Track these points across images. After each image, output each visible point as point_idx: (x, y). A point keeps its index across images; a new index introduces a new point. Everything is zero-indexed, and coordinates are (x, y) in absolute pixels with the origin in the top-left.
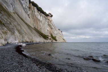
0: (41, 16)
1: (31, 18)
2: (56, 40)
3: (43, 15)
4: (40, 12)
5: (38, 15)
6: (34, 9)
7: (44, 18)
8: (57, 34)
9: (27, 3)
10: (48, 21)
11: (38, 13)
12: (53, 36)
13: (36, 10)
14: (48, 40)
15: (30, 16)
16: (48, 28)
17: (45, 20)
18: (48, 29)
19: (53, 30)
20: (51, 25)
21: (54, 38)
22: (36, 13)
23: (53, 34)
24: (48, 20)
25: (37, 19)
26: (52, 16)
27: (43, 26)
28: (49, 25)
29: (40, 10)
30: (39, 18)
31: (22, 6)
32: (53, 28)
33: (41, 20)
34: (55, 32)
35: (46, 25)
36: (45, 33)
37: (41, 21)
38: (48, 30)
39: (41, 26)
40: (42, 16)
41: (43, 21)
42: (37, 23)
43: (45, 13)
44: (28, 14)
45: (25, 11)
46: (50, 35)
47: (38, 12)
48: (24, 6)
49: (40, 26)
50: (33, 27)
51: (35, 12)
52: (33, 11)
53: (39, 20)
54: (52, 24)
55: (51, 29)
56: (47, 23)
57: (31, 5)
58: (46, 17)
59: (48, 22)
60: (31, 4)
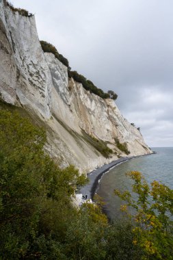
0: (91, 100)
1: (74, 111)
2: (128, 153)
3: (96, 96)
4: (89, 92)
5: (86, 99)
6: (77, 89)
7: (99, 105)
8: (128, 138)
9: (64, 80)
10: (107, 109)
11: (86, 96)
12: (121, 142)
13: (82, 89)
14: (111, 157)
15: (73, 106)
16: (109, 126)
17: (102, 108)
18: (109, 128)
19: (120, 128)
20: (115, 117)
21: (123, 148)
22: (82, 97)
23: (119, 138)
24: (108, 106)
25: (85, 108)
26: (115, 97)
27: (97, 122)
28: (110, 118)
29: (89, 87)
30: (88, 107)
31: (58, 91)
32: (120, 123)
33: (92, 109)
34: (125, 133)
35: (104, 119)
36: (103, 137)
37: (93, 112)
38: (108, 130)
39: (94, 124)
40: (95, 100)
41: (97, 111)
42: (85, 117)
43: (100, 90)
44: (69, 103)
45: (63, 99)
46: (113, 141)
47: (86, 93)
48: (61, 89)
49: (92, 123)
50: (79, 131)
51: (79, 94)
52: (76, 95)
53: (89, 110)
54: (117, 116)
55: (114, 128)
56: (105, 113)
57: (72, 82)
58: (103, 101)
59: (108, 112)
60: (72, 79)
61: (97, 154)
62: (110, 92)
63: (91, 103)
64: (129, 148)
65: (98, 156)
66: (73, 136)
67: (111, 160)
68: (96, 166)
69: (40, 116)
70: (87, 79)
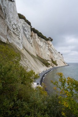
0: (41, 41)
1: (33, 46)
2: (57, 65)
3: (43, 40)
5: (39, 41)
6: (35, 36)
7: (44, 43)
8: (57, 58)
9: (29, 32)
10: (48, 45)
11: (39, 39)
12: (54, 60)
13: (37, 36)
14: (49, 67)
15: (33, 44)
16: (49, 53)
17: (46, 45)
18: (49, 54)
19: (53, 54)
20: (52, 49)
21: (55, 63)
22: (37, 40)
23: (53, 58)
24: (49, 44)
25: (38, 45)
26: (52, 40)
27: (43, 51)
28: (49, 49)
29: (40, 35)
30: (39, 44)
31: (26, 37)
32: (54, 52)
33: (42, 45)
34: (56, 56)
35: (47, 50)
36: (46, 58)
37: (42, 47)
38: (48, 55)
39: (42, 52)
40: (43, 41)
41: (43, 46)
42: (38, 49)
43: (45, 37)
44: (31, 43)
45: (28, 41)
46: (50, 60)
47: (39, 38)
48: (27, 36)
49: (41, 52)
50: (35, 55)
51: (36, 38)
52: (34, 39)
53: (40, 46)
54: (52, 48)
55: (51, 54)
56: (47, 47)
58: (46, 42)
59: (48, 47)
60: (33, 32)
61: (43, 65)
62: (49, 38)
63: (41, 43)
64: (57, 63)
65: (44, 66)
66: (33, 57)
67: (49, 68)
68: (43, 71)
69: (18, 48)
70: (39, 32)
